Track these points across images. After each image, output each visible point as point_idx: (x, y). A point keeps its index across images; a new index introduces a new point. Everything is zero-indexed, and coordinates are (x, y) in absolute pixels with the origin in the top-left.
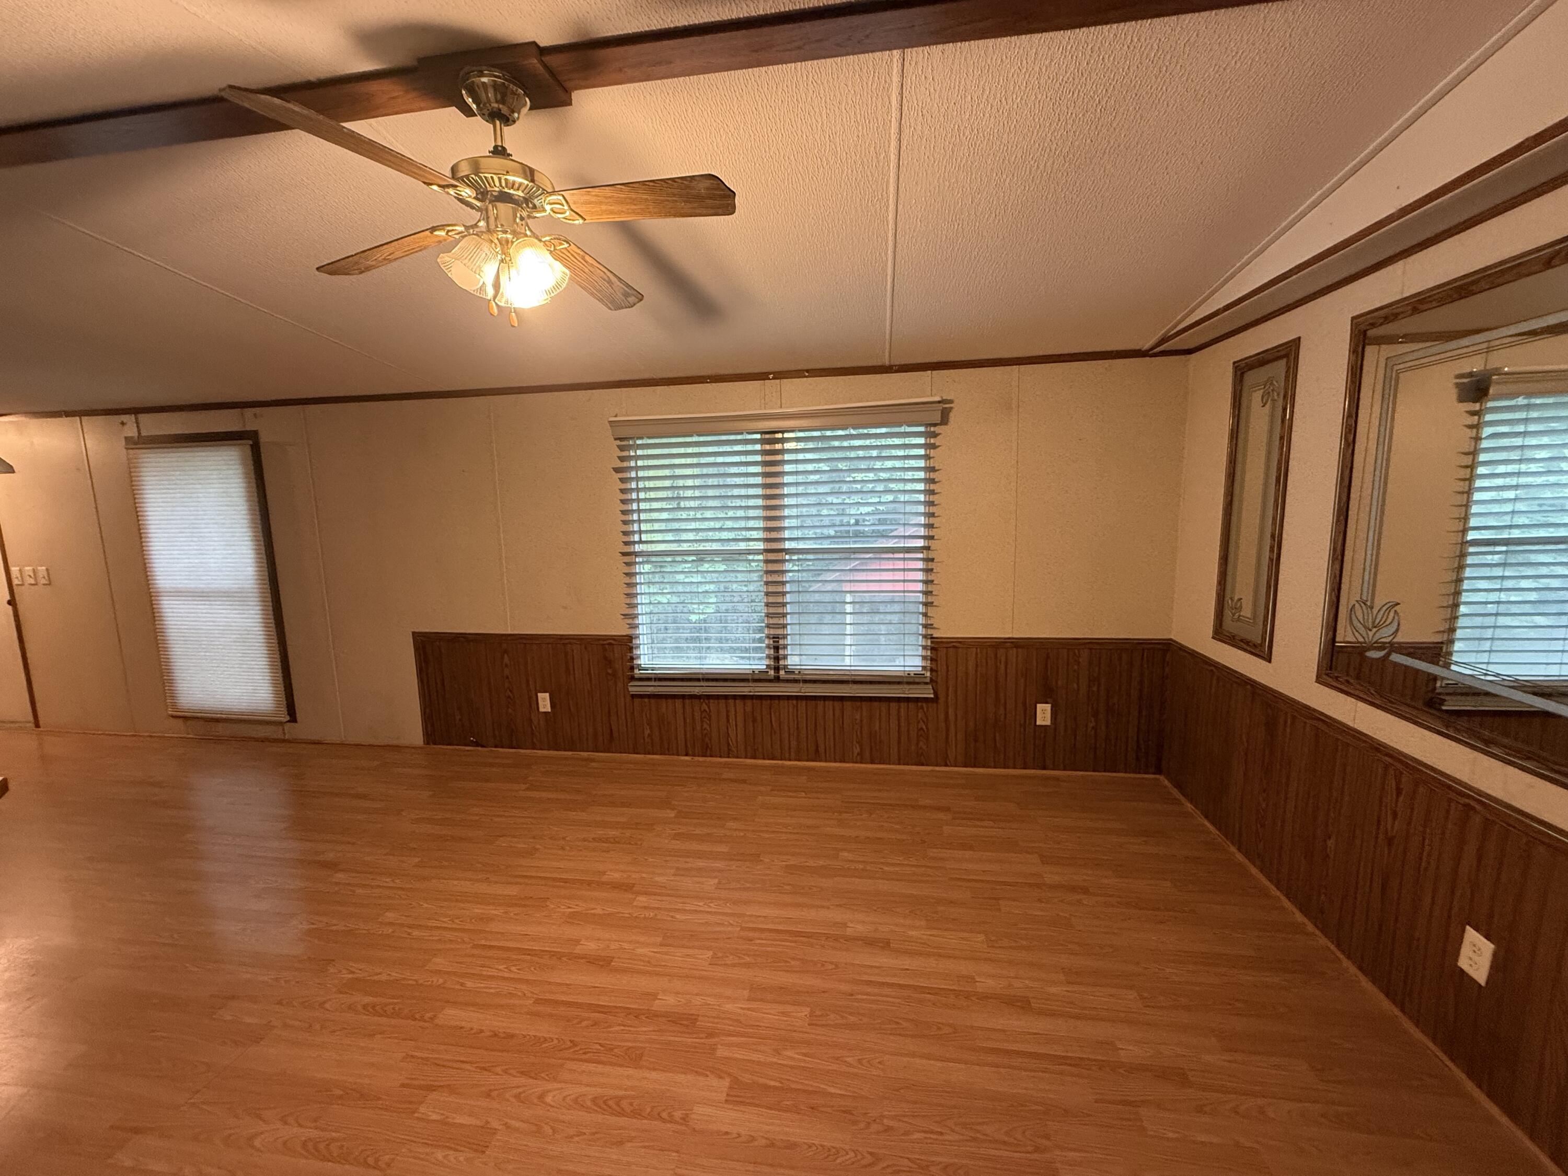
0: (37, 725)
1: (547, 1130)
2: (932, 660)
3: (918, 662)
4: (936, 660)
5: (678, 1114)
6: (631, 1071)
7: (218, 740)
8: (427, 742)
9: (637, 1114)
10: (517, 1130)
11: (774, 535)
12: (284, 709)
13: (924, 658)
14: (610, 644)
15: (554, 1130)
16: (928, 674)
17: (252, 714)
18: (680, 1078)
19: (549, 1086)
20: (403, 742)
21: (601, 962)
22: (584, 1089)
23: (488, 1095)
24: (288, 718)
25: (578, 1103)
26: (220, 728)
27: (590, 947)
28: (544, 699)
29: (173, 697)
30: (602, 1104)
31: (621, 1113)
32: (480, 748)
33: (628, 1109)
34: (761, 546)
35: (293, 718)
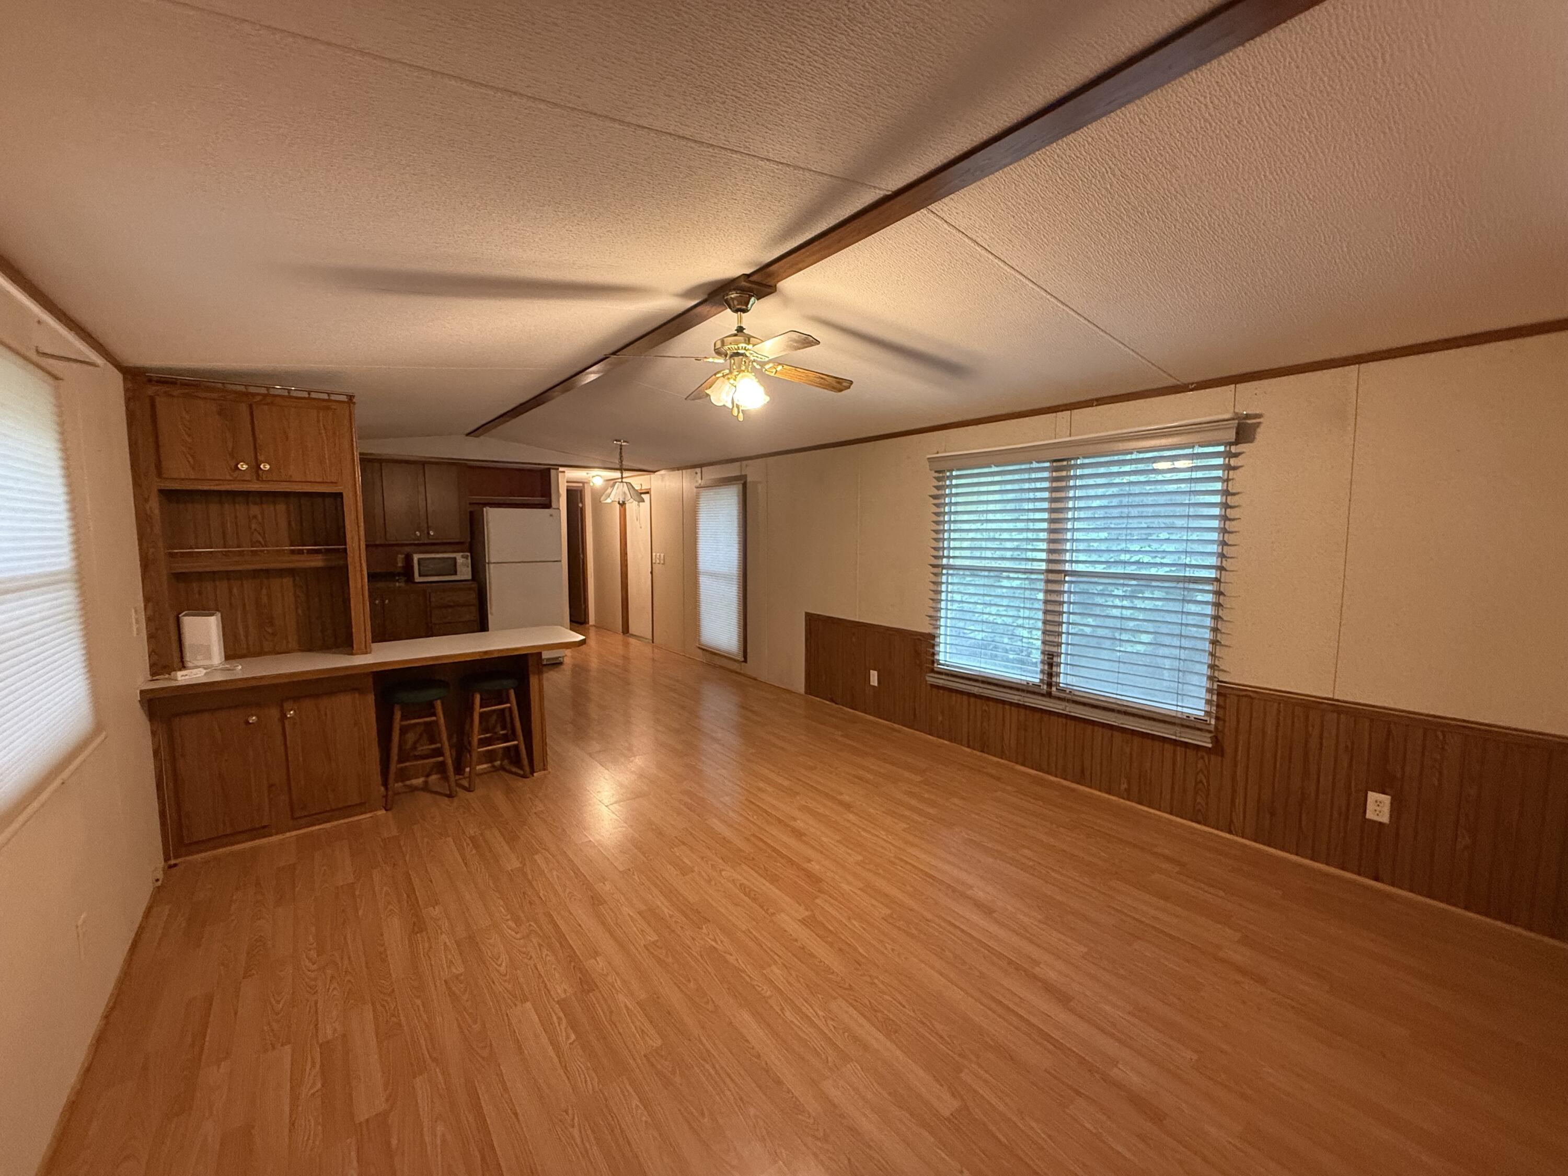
0: (653, 642)
1: (713, 883)
2: (1218, 706)
3: (1202, 705)
4: (1225, 708)
5: (771, 911)
6: (767, 884)
7: (715, 666)
8: (806, 693)
9: (754, 900)
10: (703, 876)
11: (1055, 557)
12: (741, 654)
13: (1208, 702)
14: (919, 639)
15: (716, 884)
16: (1213, 722)
17: (728, 653)
18: (788, 899)
19: (728, 868)
20: (793, 689)
21: (799, 834)
22: (740, 877)
23: (702, 858)
24: (743, 659)
25: (733, 881)
26: (716, 660)
27: (799, 824)
28: (874, 675)
29: (699, 636)
30: (742, 887)
31: (749, 896)
32: (834, 704)
33: (752, 895)
34: (1043, 566)
35: (745, 661)
